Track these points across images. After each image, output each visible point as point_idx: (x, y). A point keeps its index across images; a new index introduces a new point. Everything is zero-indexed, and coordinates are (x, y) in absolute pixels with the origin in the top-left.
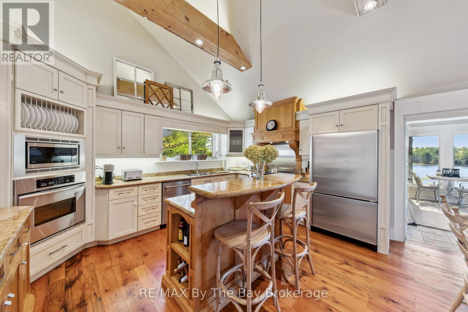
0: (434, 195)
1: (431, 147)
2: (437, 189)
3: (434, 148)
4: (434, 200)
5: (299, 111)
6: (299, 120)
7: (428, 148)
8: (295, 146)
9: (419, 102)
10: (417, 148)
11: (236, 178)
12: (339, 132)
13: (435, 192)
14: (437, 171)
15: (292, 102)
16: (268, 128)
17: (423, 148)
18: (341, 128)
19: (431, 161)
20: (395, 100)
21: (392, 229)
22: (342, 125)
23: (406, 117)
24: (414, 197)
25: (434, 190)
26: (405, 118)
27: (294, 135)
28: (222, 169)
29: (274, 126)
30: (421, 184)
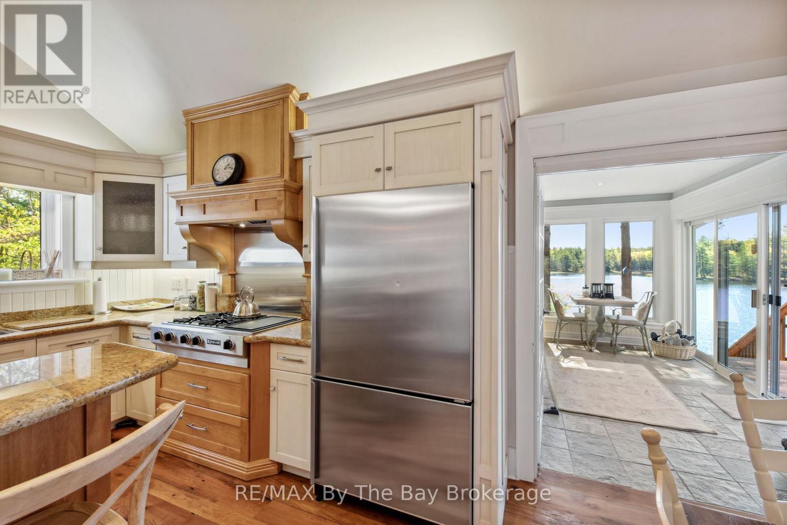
0: (580, 331)
1: (570, 247)
2: (584, 321)
3: (573, 249)
4: (580, 340)
5: (303, 128)
6: (302, 156)
7: (566, 249)
8: (290, 232)
9: (563, 124)
10: (554, 249)
11: (124, 337)
12: (384, 190)
13: (581, 325)
14: (583, 288)
15: (281, 101)
16: (217, 178)
17: (561, 249)
18: (390, 175)
19: (570, 268)
20: (516, 117)
21: (512, 450)
22: (389, 169)
23: (539, 163)
24: (553, 337)
25: (580, 323)
26: (537, 165)
27: (282, 198)
28: (86, 310)
29: (232, 171)
30: (562, 313)
